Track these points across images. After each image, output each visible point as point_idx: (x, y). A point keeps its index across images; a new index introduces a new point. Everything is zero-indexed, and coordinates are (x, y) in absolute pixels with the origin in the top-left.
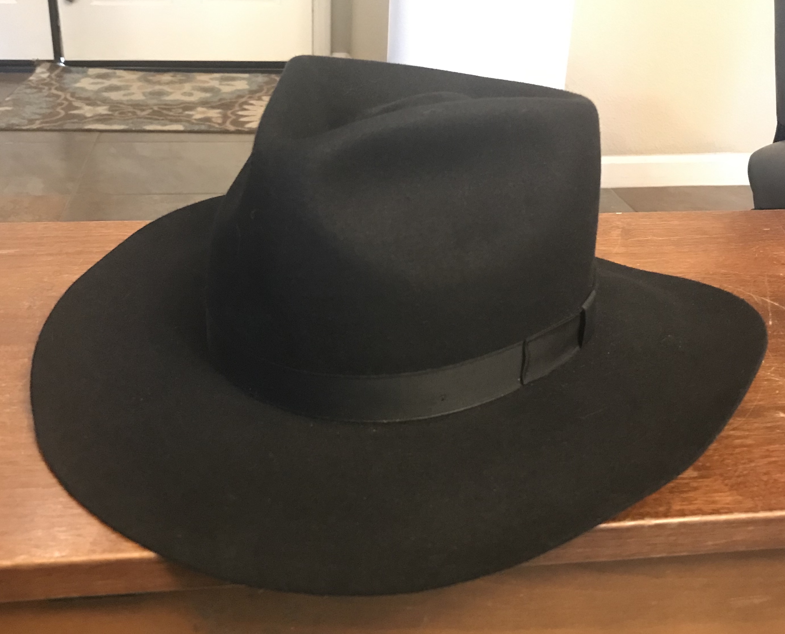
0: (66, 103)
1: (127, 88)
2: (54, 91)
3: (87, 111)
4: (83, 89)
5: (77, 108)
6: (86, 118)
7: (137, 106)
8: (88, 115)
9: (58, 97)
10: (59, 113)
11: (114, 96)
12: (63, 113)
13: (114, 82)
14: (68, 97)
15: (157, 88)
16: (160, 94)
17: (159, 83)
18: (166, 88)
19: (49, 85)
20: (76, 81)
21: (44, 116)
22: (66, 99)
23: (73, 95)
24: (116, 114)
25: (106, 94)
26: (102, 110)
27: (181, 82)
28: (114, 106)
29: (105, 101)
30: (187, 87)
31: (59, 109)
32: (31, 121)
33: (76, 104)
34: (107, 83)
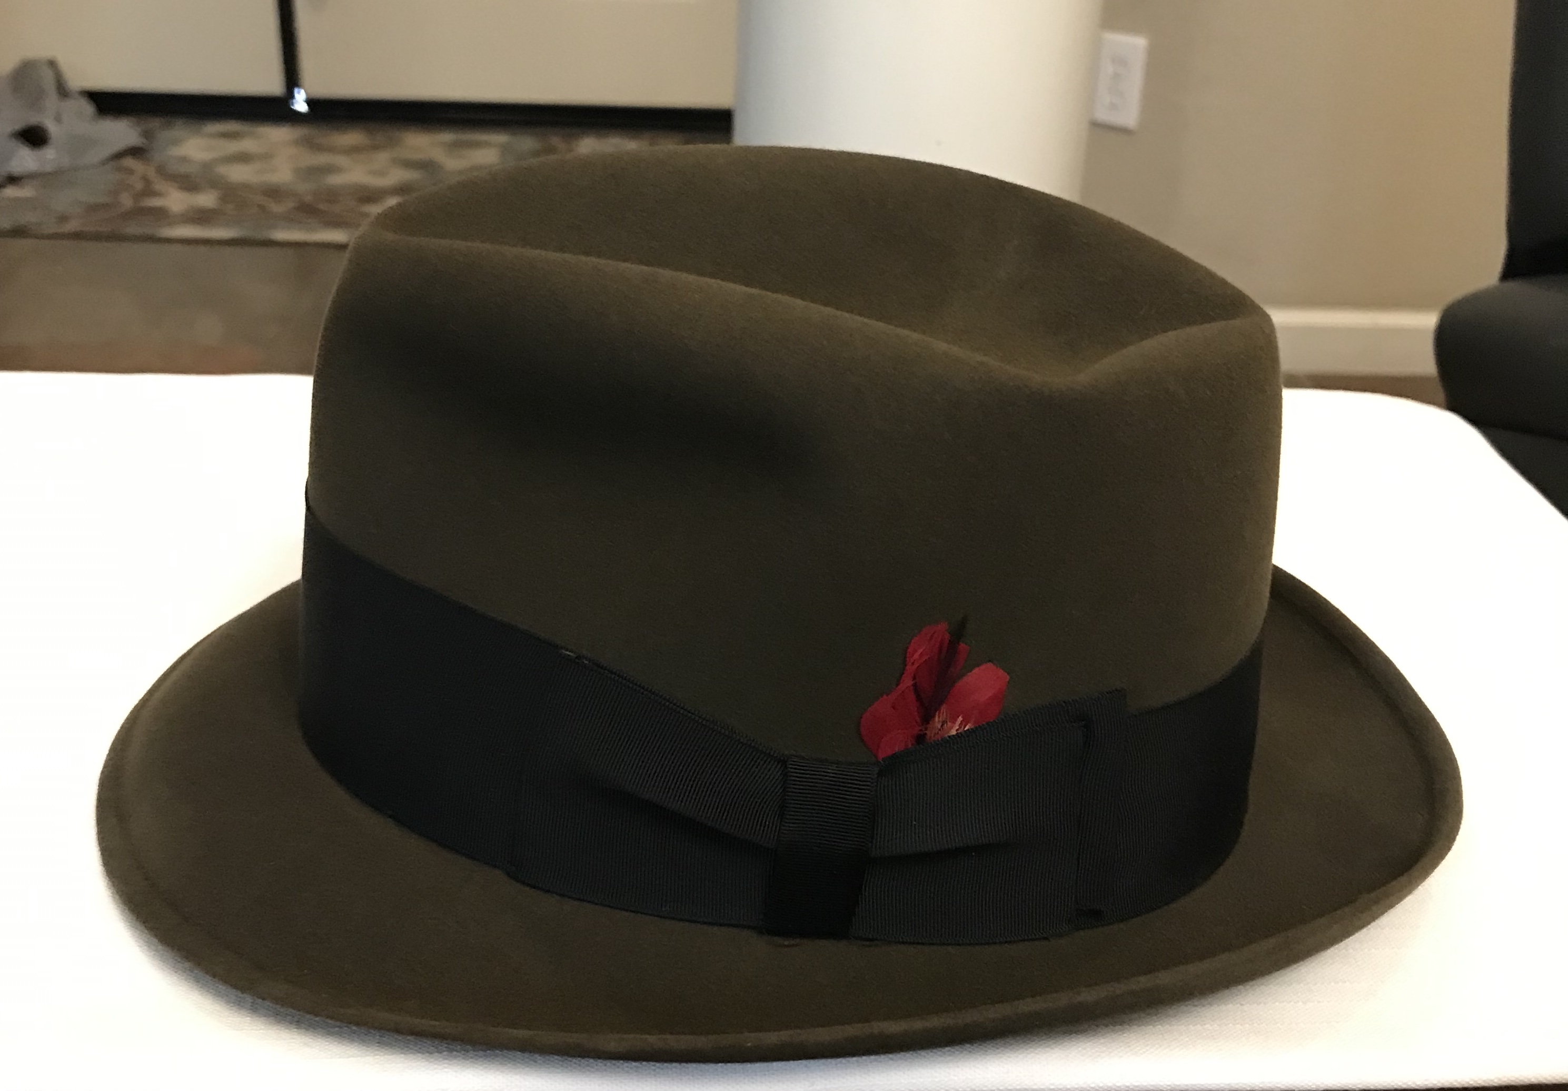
0: (139, 186)
1: (267, 157)
3: (175, 200)
4: (184, 160)
5: (158, 194)
6: (170, 215)
7: (275, 193)
8: (177, 209)
10: (121, 205)
11: (238, 174)
12: (129, 203)
13: (247, 145)
14: (151, 172)
15: (325, 159)
16: (324, 170)
20: (176, 142)
21: (92, 209)
22: (144, 177)
23: (161, 170)
24: (230, 207)
25: (222, 170)
26: (206, 199)
28: (230, 192)
29: (215, 183)
30: (382, 158)
31: (124, 196)
33: (160, 186)
34: (233, 147)
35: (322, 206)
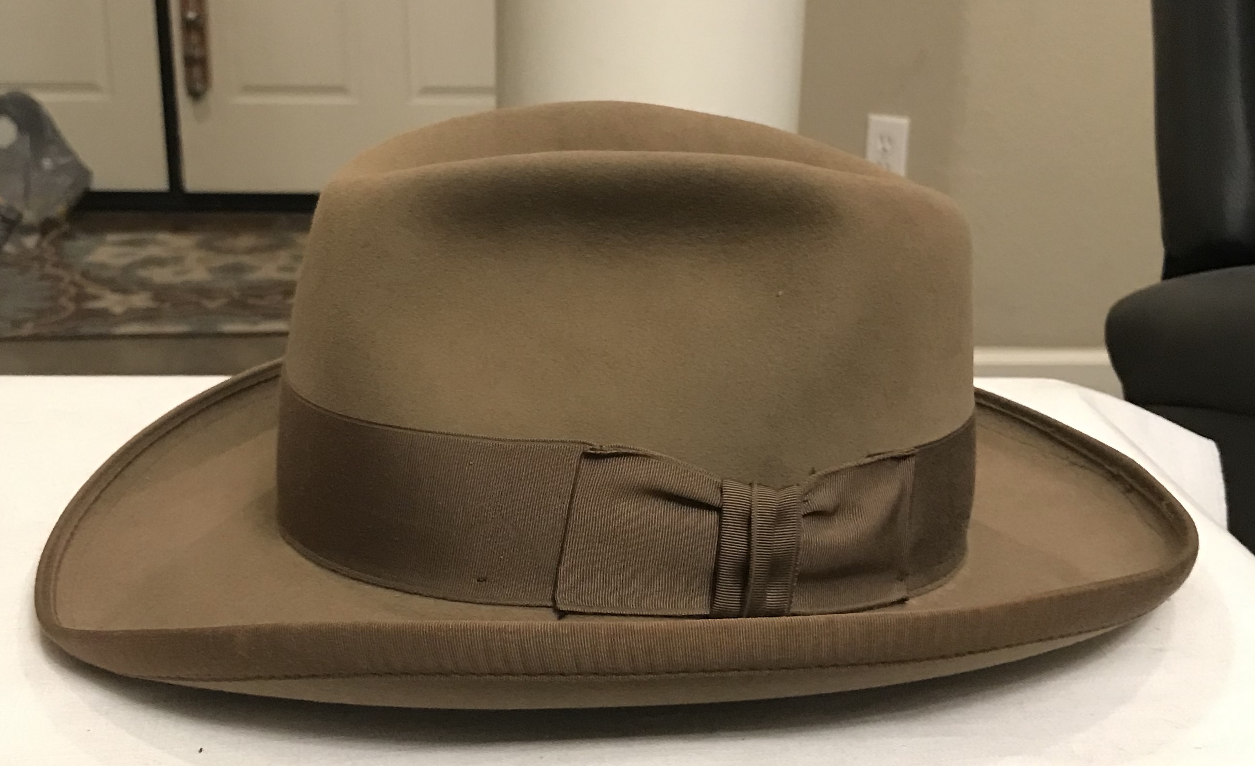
0: (73, 291)
1: (177, 260)
3: (112, 302)
4: (103, 266)
5: (95, 298)
6: (114, 315)
7: (203, 291)
8: (118, 309)
9: (59, 279)
10: (64, 308)
11: (161, 276)
12: (71, 307)
13: (153, 251)
14: (77, 277)
15: (230, 259)
16: (238, 269)
17: (231, 251)
18: (246, 259)
19: (40, 259)
20: (89, 251)
21: (40, 314)
22: (73, 283)
23: (85, 274)
24: (167, 305)
25: (143, 273)
26: (141, 300)
27: (272, 248)
28: (161, 293)
29: (144, 285)
30: (283, 257)
31: (64, 301)
32: (16, 324)
33: (91, 289)
34: (141, 253)
35: (251, 301)
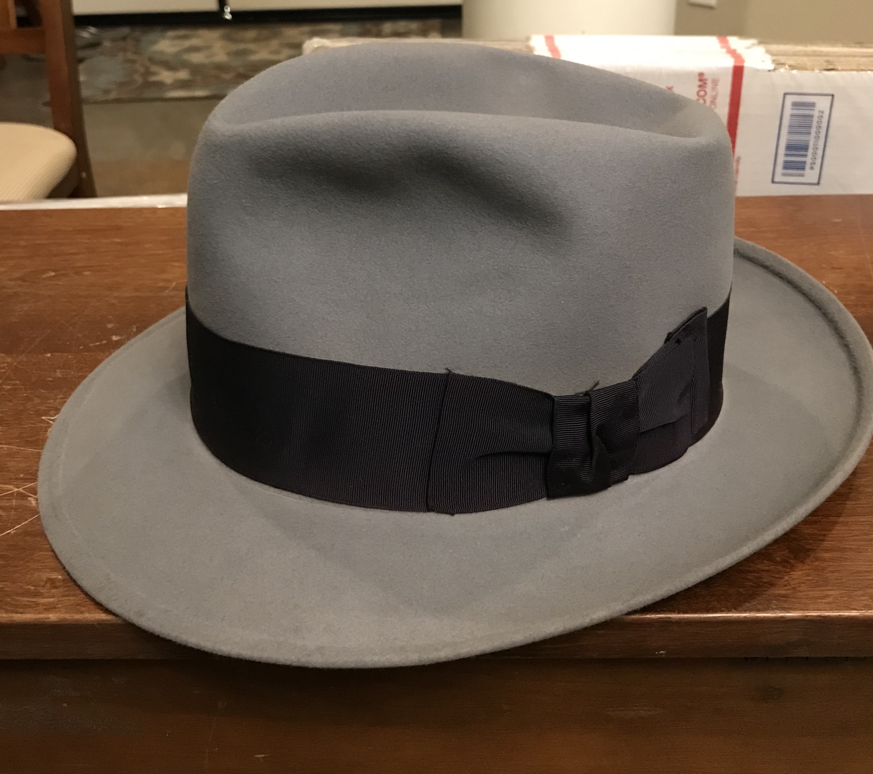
1: (208, 47)
2: (130, 56)
3: (166, 76)
4: (162, 53)
6: (166, 85)
8: (169, 81)
9: (135, 62)
11: (197, 58)
13: (194, 42)
15: (241, 46)
16: (244, 53)
17: (243, 41)
19: (125, 49)
20: (155, 42)
21: (121, 85)
25: (186, 57)
26: (183, 75)
27: (267, 39)
29: (186, 65)
30: (274, 44)
33: (154, 68)
34: (187, 43)
